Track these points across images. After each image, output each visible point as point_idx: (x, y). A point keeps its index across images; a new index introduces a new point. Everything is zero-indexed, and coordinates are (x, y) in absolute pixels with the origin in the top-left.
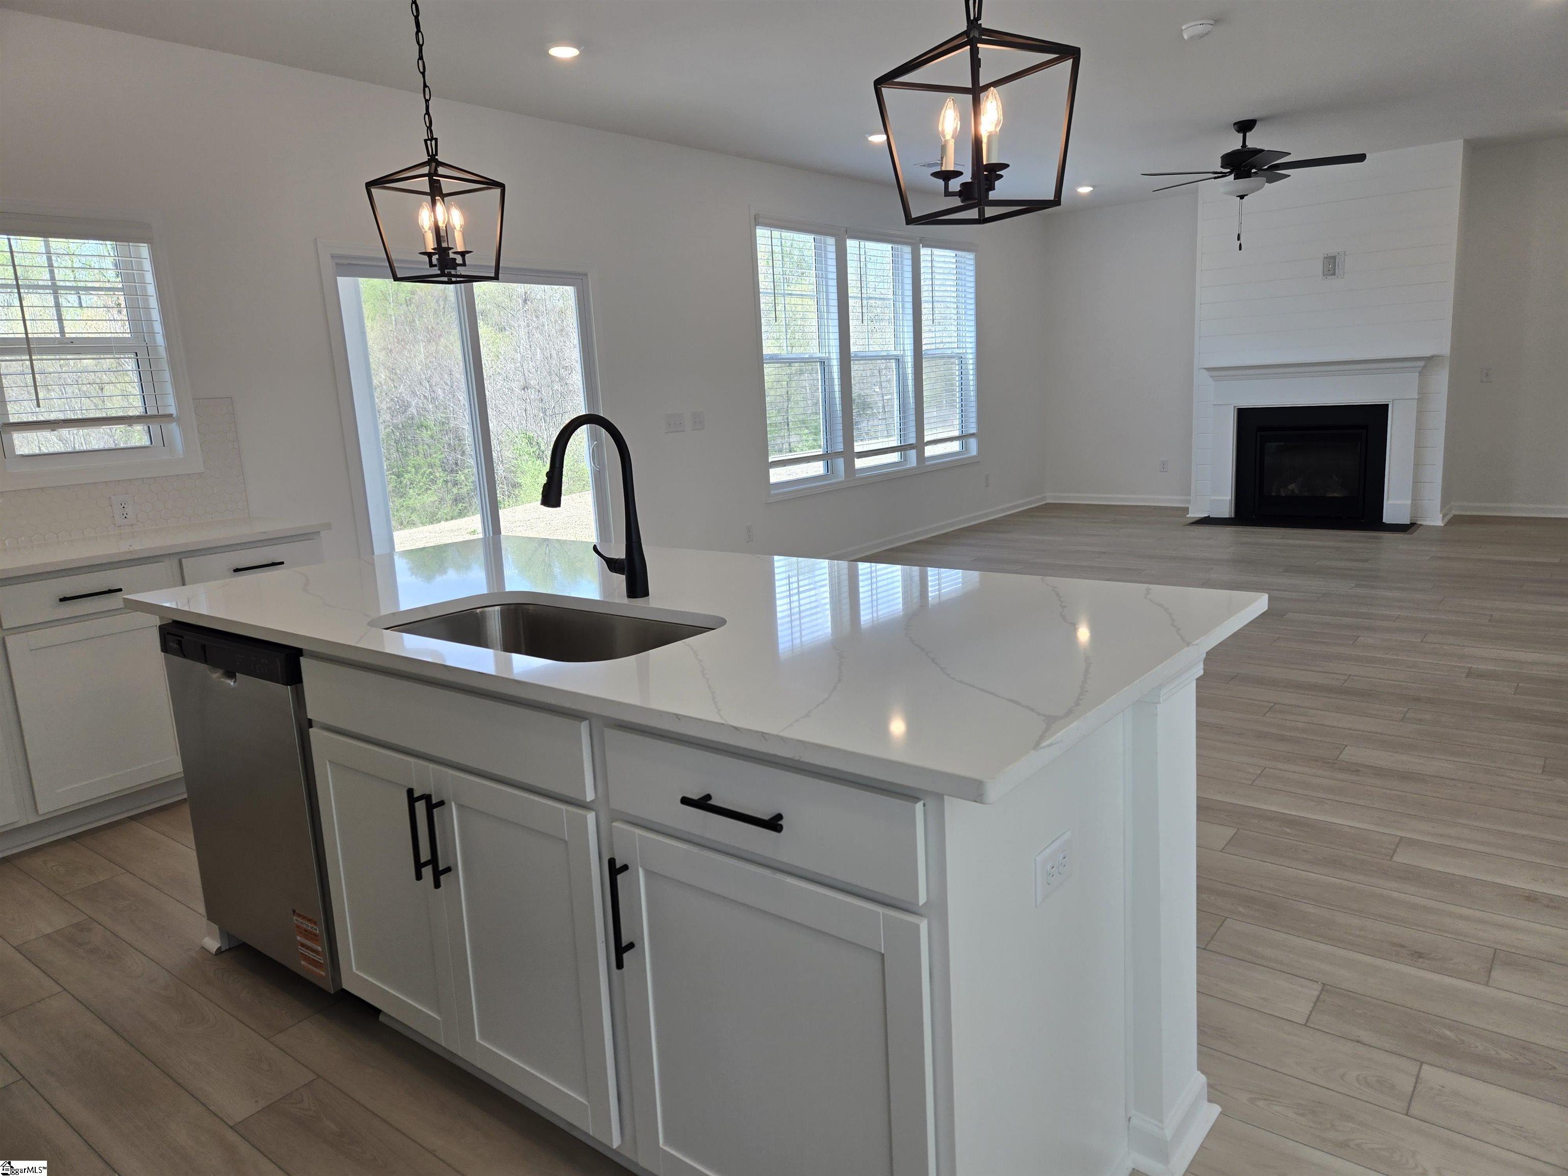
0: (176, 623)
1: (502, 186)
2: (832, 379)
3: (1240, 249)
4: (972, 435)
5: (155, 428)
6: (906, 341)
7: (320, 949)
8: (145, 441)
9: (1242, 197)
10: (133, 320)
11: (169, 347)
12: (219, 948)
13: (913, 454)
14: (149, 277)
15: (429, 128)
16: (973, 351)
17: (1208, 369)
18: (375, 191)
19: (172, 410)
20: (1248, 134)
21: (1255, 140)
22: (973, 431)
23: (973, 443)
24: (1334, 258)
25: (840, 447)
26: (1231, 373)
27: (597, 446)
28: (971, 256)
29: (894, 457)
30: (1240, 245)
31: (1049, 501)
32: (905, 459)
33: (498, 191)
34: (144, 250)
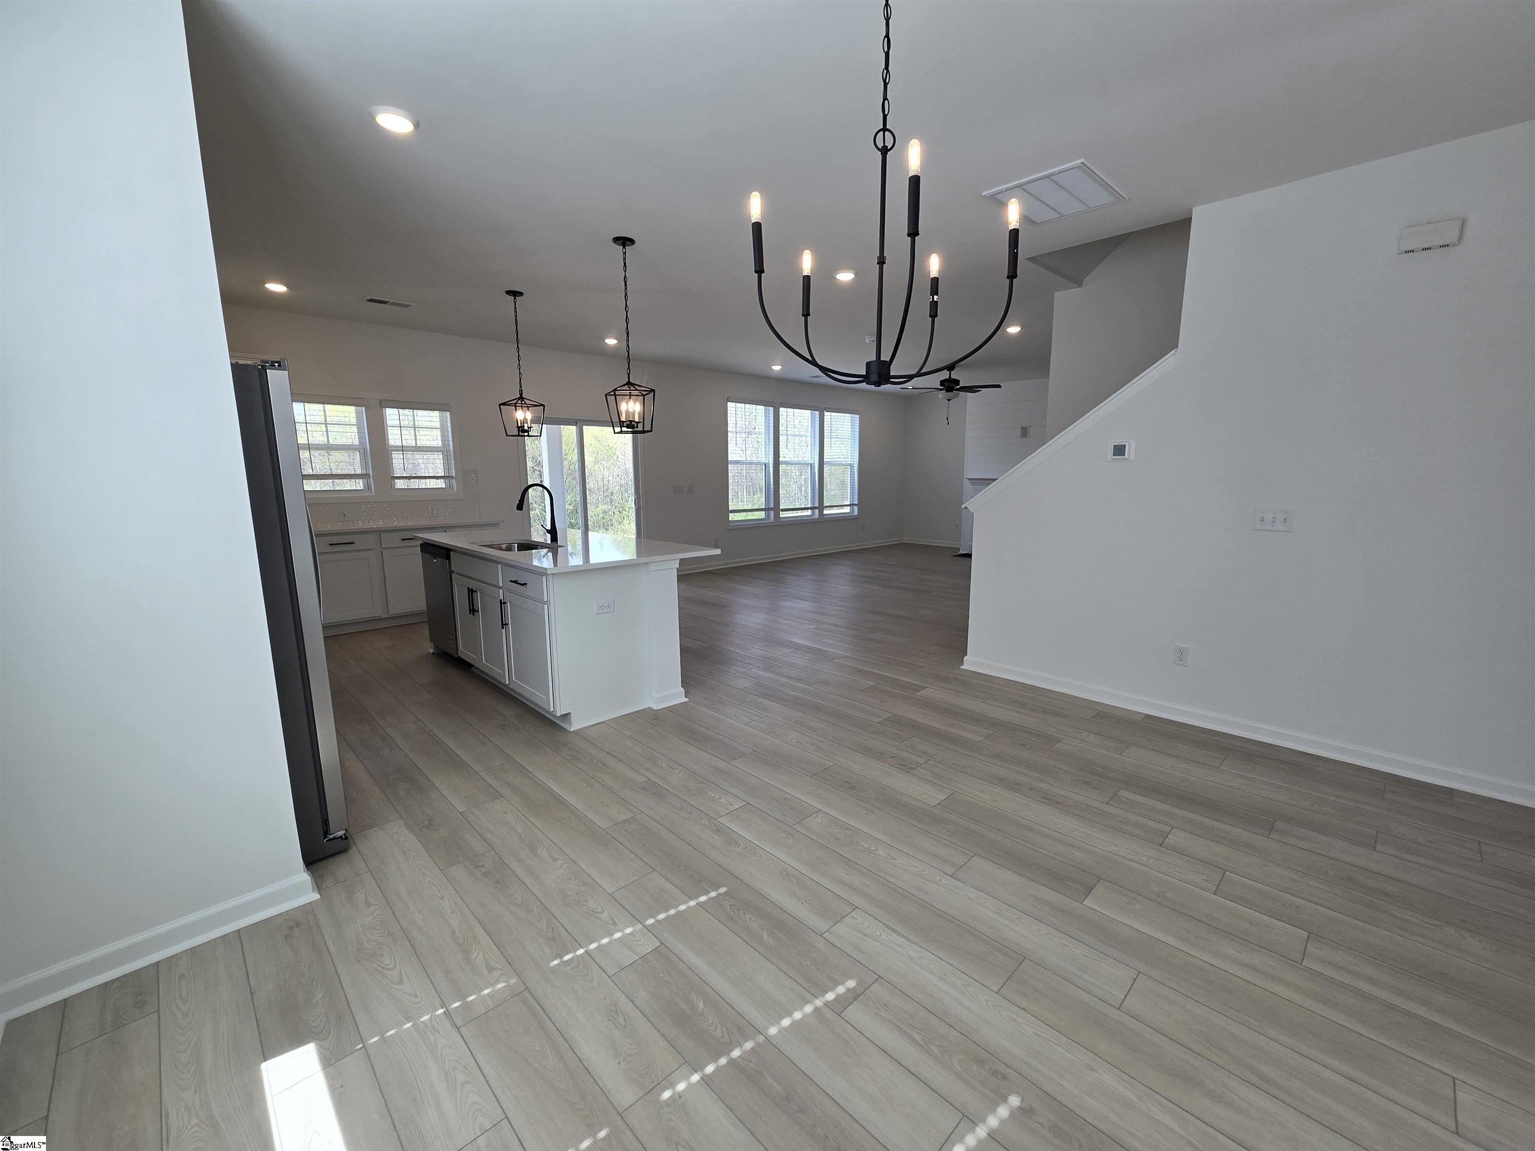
0: (426, 543)
1: (544, 406)
2: (770, 473)
3: (948, 424)
4: (856, 505)
5: (447, 481)
6: (816, 457)
7: (453, 643)
8: (444, 486)
9: (949, 400)
10: (443, 441)
11: (454, 451)
12: (433, 652)
13: (817, 511)
14: (449, 425)
15: (521, 387)
16: (857, 463)
17: (969, 479)
18: (501, 406)
19: (454, 475)
20: (952, 372)
21: (955, 375)
22: (856, 503)
23: (856, 508)
24: (1026, 428)
25: (772, 506)
26: (982, 481)
27: (638, 497)
28: (858, 416)
29: (809, 513)
30: (948, 422)
31: (905, 542)
32: (813, 513)
33: (543, 407)
34: (448, 413)
